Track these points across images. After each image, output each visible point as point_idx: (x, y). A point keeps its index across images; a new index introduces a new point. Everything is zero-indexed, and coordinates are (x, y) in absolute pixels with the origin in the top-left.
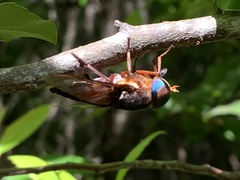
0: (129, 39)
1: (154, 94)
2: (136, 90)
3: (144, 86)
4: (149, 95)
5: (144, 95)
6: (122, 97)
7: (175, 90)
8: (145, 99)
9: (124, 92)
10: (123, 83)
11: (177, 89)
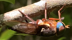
0: (46, 4)
1: (57, 29)
2: (49, 27)
3: (53, 25)
4: (55, 30)
5: (53, 30)
6: (42, 31)
7: (68, 27)
8: (53, 31)
9: (43, 29)
10: (43, 24)
11: (68, 26)
